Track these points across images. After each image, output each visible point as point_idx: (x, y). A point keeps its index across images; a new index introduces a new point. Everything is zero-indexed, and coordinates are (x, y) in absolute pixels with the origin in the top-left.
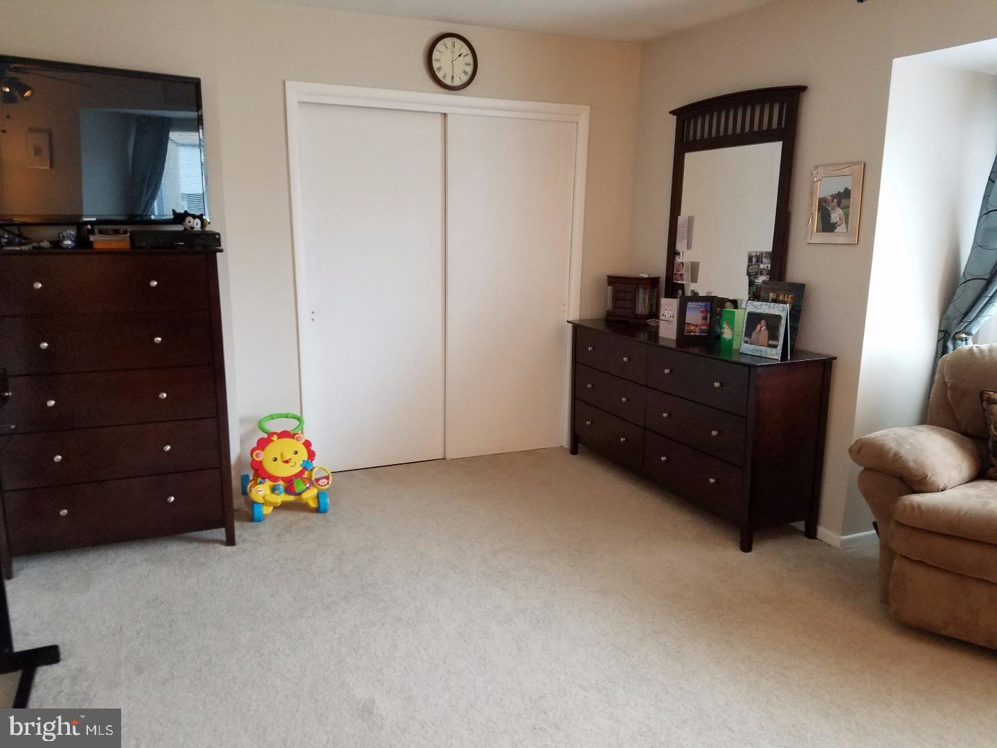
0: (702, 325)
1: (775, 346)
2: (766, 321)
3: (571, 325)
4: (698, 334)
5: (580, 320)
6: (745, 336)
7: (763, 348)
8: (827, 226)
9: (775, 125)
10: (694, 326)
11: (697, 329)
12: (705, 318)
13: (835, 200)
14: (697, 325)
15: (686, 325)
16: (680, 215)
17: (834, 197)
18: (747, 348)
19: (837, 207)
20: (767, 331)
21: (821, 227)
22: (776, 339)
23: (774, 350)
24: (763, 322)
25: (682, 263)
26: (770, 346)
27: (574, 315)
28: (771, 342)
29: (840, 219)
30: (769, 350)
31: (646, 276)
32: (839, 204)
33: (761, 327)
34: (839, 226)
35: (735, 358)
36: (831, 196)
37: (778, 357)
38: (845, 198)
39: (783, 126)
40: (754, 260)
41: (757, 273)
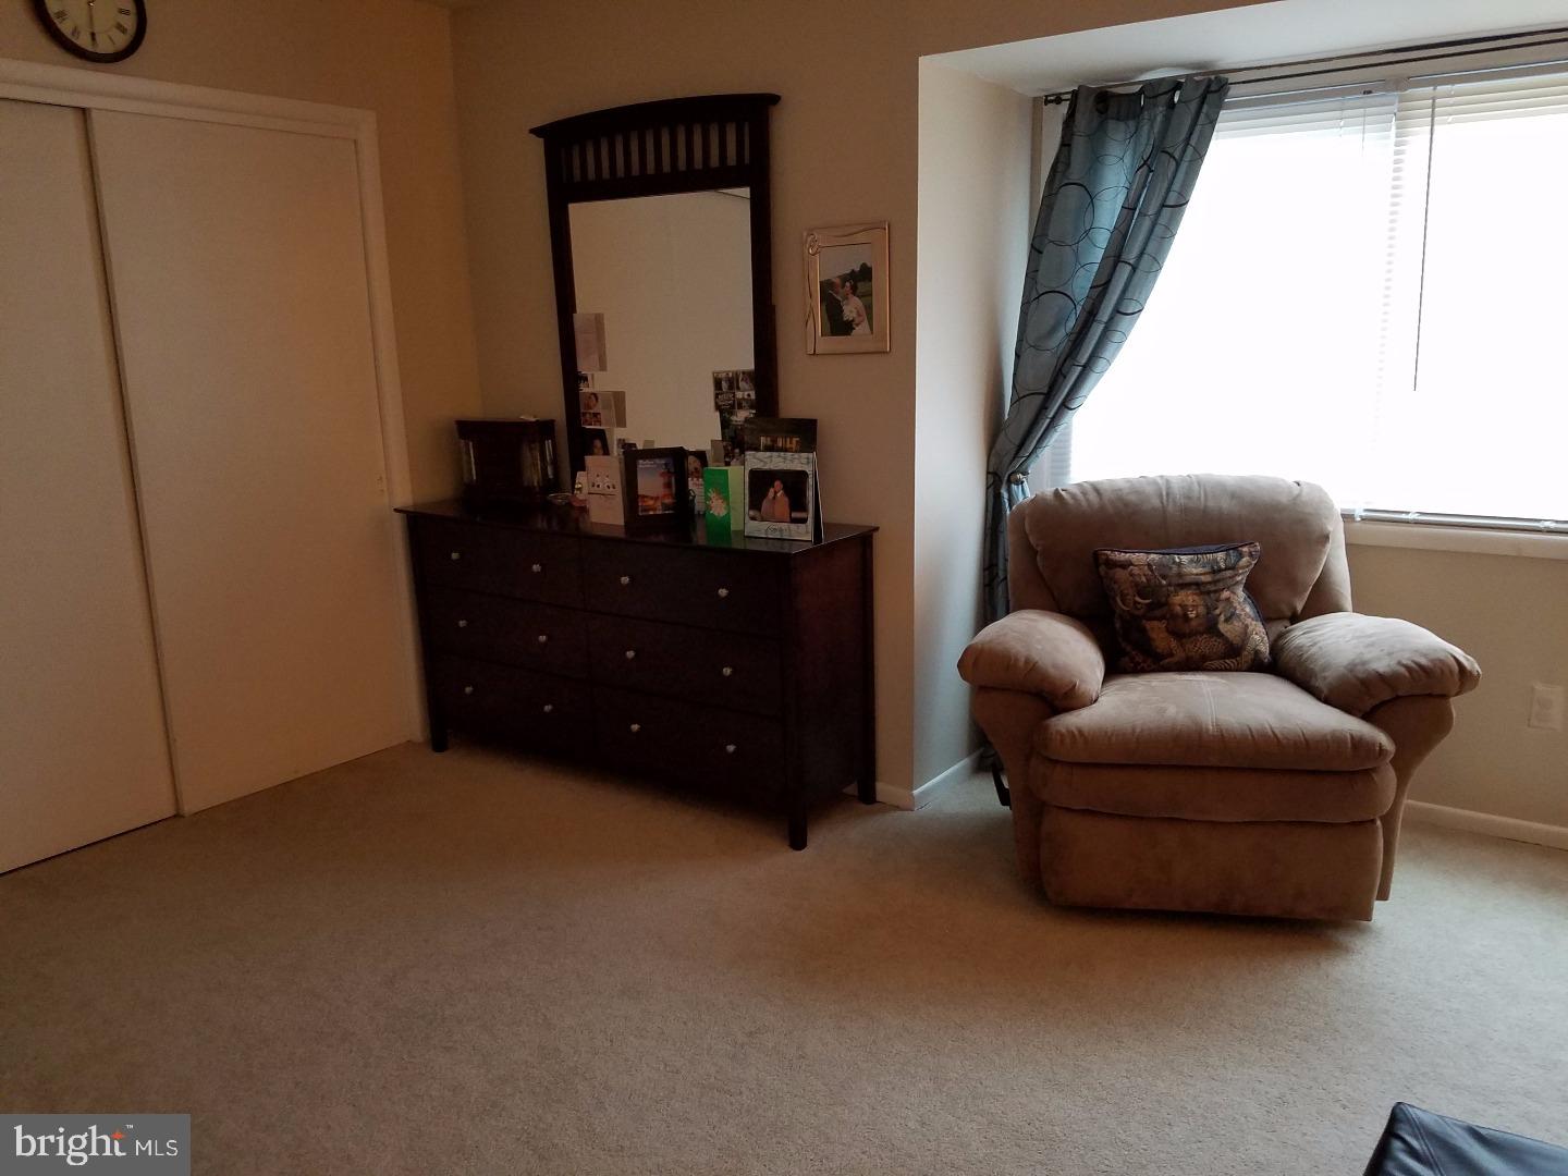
0: (665, 495)
1: (804, 521)
2: (782, 482)
3: (401, 515)
4: (660, 512)
5: (415, 505)
6: (750, 508)
7: (784, 526)
8: (839, 325)
9: (732, 159)
10: (652, 498)
11: (659, 504)
12: (668, 485)
13: (848, 284)
14: (657, 498)
15: (640, 500)
16: (575, 311)
17: (844, 279)
18: (757, 528)
19: (850, 296)
20: (787, 499)
21: (829, 325)
22: (804, 509)
23: (802, 526)
24: (777, 483)
25: (595, 395)
26: (795, 521)
27: (404, 496)
28: (794, 515)
29: (859, 315)
30: (793, 526)
31: (534, 420)
32: (854, 290)
33: (776, 493)
34: (857, 325)
35: (737, 545)
36: (839, 277)
37: (809, 537)
38: (864, 280)
39: (747, 161)
40: (725, 385)
41: (732, 406)
